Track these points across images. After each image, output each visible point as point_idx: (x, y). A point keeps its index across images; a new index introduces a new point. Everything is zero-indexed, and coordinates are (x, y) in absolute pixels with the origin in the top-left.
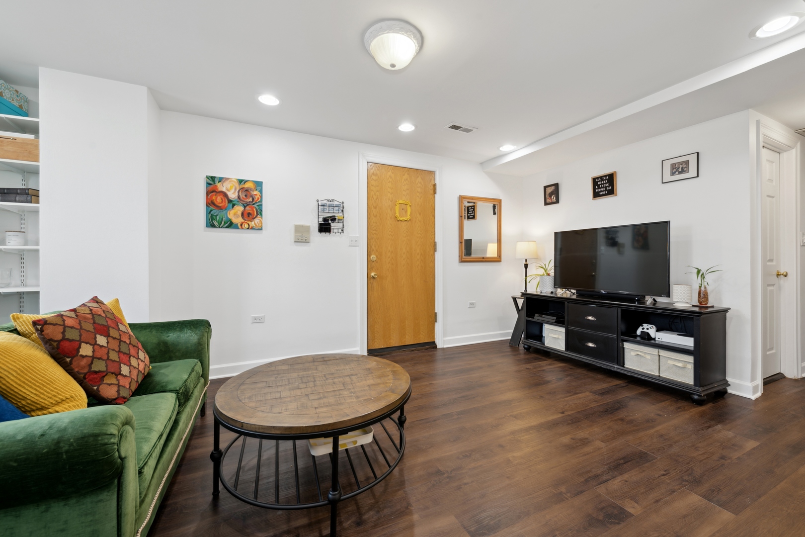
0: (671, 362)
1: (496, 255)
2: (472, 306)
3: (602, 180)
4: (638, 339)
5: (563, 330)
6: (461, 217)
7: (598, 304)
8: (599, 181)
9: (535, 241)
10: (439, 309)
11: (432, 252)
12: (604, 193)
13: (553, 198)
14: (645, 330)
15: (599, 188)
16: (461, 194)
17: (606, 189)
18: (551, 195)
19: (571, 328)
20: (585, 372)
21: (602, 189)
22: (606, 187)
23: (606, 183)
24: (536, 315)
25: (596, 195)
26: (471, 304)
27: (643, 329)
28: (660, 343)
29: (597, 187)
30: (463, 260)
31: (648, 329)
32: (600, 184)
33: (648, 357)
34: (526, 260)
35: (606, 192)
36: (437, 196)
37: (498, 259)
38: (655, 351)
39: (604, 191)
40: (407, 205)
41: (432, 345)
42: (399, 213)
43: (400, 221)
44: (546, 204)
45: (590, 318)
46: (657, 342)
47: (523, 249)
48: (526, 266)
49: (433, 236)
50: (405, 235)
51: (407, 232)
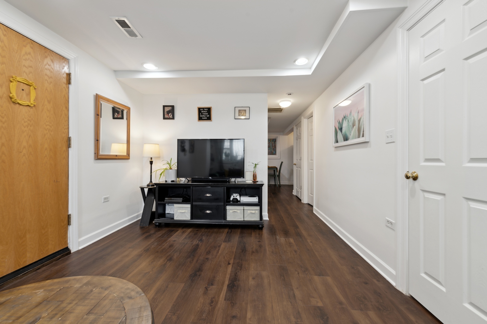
0: (249, 212)
1: (125, 154)
2: (106, 200)
3: (204, 110)
4: (231, 202)
5: (189, 206)
6: (98, 115)
7: (211, 186)
8: (202, 111)
9: (158, 144)
10: (72, 210)
11: (64, 148)
12: (205, 118)
13: (170, 115)
14: (235, 197)
15: (202, 115)
16: (98, 93)
17: (206, 116)
18: (168, 112)
19: (194, 203)
20: (206, 230)
21: (204, 116)
22: (206, 115)
23: (206, 113)
24: (166, 198)
25: (200, 119)
26: (105, 199)
27: (234, 197)
28: (243, 203)
29: (201, 114)
30: (99, 157)
31: (236, 196)
32: (203, 113)
33: (239, 211)
34: (151, 158)
35: (206, 118)
36: (71, 87)
37: (127, 157)
38: (241, 208)
39: (205, 117)
40: (30, 86)
41: (66, 251)
42: (16, 94)
43: (17, 105)
44: (164, 118)
45: (208, 195)
46: (241, 203)
47: (149, 150)
48: (151, 163)
49: (66, 130)
50: (26, 123)
51: (28, 120)
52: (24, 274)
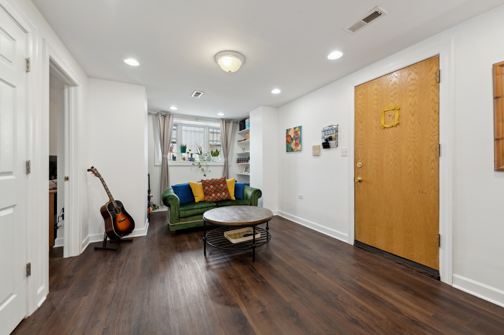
6: (498, 97)
30: (500, 168)
40: (394, 109)
42: (384, 121)
43: (386, 129)
49: (436, 137)
50: (392, 141)
51: (394, 138)
52: (388, 257)
